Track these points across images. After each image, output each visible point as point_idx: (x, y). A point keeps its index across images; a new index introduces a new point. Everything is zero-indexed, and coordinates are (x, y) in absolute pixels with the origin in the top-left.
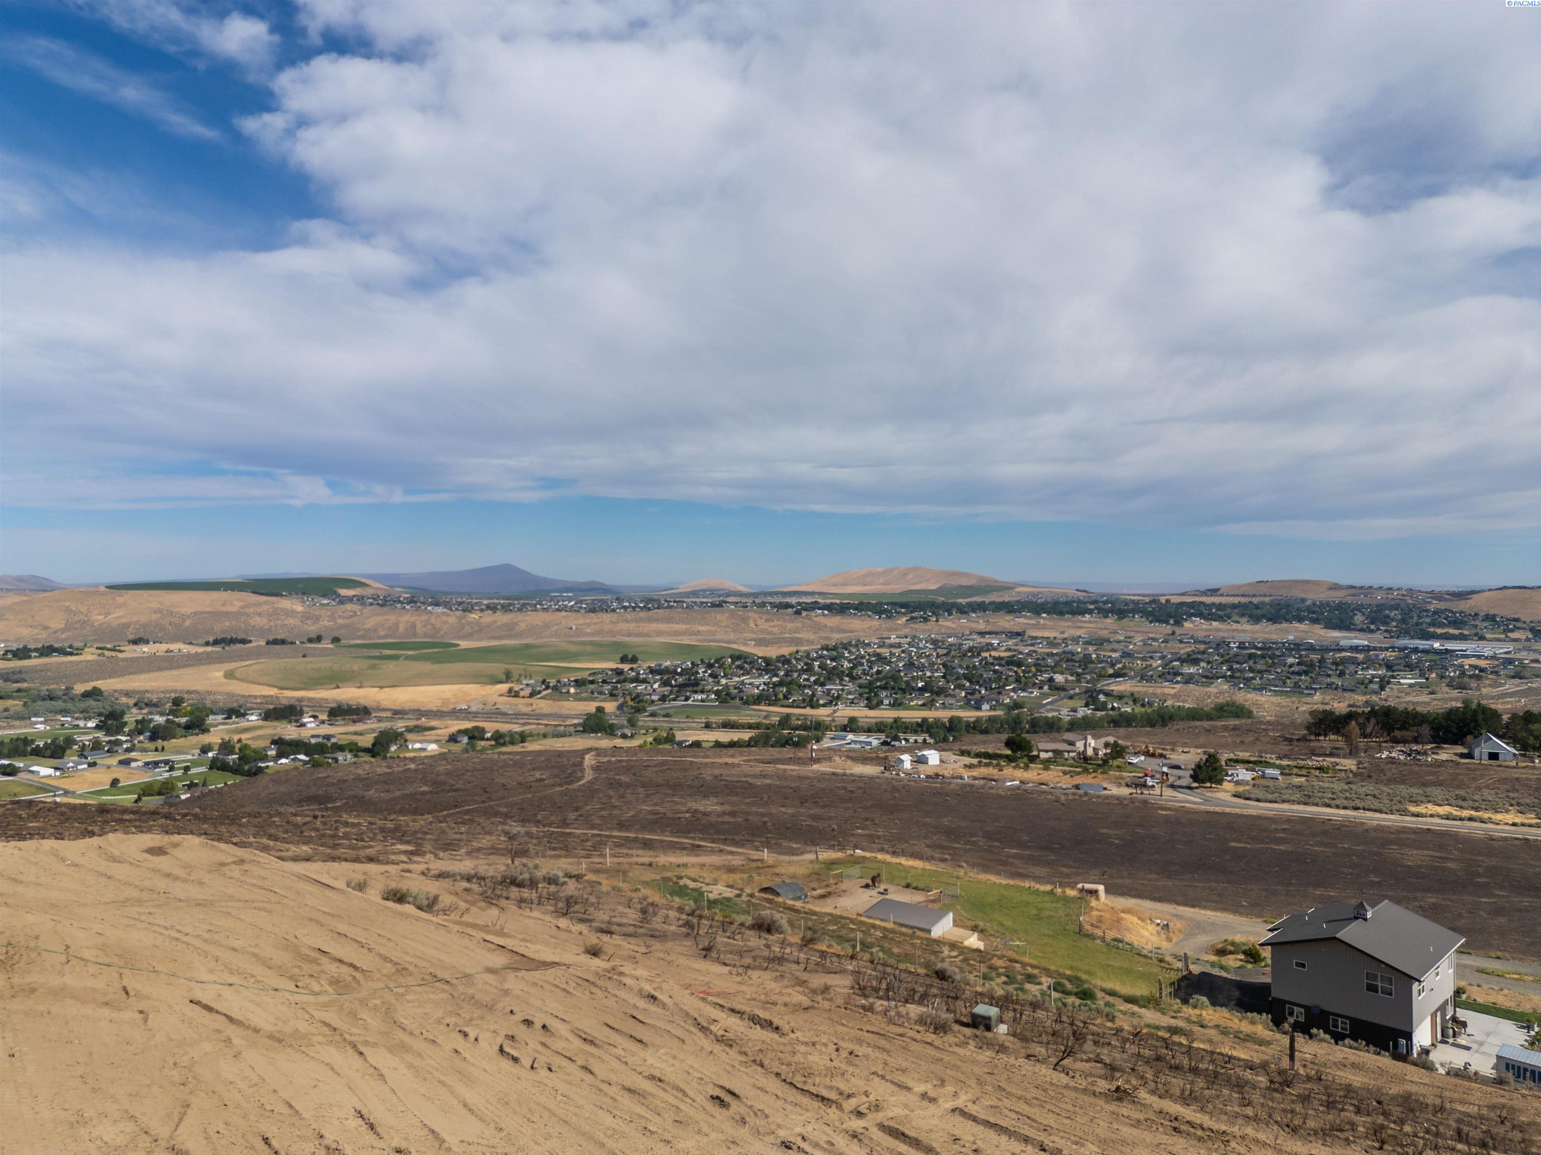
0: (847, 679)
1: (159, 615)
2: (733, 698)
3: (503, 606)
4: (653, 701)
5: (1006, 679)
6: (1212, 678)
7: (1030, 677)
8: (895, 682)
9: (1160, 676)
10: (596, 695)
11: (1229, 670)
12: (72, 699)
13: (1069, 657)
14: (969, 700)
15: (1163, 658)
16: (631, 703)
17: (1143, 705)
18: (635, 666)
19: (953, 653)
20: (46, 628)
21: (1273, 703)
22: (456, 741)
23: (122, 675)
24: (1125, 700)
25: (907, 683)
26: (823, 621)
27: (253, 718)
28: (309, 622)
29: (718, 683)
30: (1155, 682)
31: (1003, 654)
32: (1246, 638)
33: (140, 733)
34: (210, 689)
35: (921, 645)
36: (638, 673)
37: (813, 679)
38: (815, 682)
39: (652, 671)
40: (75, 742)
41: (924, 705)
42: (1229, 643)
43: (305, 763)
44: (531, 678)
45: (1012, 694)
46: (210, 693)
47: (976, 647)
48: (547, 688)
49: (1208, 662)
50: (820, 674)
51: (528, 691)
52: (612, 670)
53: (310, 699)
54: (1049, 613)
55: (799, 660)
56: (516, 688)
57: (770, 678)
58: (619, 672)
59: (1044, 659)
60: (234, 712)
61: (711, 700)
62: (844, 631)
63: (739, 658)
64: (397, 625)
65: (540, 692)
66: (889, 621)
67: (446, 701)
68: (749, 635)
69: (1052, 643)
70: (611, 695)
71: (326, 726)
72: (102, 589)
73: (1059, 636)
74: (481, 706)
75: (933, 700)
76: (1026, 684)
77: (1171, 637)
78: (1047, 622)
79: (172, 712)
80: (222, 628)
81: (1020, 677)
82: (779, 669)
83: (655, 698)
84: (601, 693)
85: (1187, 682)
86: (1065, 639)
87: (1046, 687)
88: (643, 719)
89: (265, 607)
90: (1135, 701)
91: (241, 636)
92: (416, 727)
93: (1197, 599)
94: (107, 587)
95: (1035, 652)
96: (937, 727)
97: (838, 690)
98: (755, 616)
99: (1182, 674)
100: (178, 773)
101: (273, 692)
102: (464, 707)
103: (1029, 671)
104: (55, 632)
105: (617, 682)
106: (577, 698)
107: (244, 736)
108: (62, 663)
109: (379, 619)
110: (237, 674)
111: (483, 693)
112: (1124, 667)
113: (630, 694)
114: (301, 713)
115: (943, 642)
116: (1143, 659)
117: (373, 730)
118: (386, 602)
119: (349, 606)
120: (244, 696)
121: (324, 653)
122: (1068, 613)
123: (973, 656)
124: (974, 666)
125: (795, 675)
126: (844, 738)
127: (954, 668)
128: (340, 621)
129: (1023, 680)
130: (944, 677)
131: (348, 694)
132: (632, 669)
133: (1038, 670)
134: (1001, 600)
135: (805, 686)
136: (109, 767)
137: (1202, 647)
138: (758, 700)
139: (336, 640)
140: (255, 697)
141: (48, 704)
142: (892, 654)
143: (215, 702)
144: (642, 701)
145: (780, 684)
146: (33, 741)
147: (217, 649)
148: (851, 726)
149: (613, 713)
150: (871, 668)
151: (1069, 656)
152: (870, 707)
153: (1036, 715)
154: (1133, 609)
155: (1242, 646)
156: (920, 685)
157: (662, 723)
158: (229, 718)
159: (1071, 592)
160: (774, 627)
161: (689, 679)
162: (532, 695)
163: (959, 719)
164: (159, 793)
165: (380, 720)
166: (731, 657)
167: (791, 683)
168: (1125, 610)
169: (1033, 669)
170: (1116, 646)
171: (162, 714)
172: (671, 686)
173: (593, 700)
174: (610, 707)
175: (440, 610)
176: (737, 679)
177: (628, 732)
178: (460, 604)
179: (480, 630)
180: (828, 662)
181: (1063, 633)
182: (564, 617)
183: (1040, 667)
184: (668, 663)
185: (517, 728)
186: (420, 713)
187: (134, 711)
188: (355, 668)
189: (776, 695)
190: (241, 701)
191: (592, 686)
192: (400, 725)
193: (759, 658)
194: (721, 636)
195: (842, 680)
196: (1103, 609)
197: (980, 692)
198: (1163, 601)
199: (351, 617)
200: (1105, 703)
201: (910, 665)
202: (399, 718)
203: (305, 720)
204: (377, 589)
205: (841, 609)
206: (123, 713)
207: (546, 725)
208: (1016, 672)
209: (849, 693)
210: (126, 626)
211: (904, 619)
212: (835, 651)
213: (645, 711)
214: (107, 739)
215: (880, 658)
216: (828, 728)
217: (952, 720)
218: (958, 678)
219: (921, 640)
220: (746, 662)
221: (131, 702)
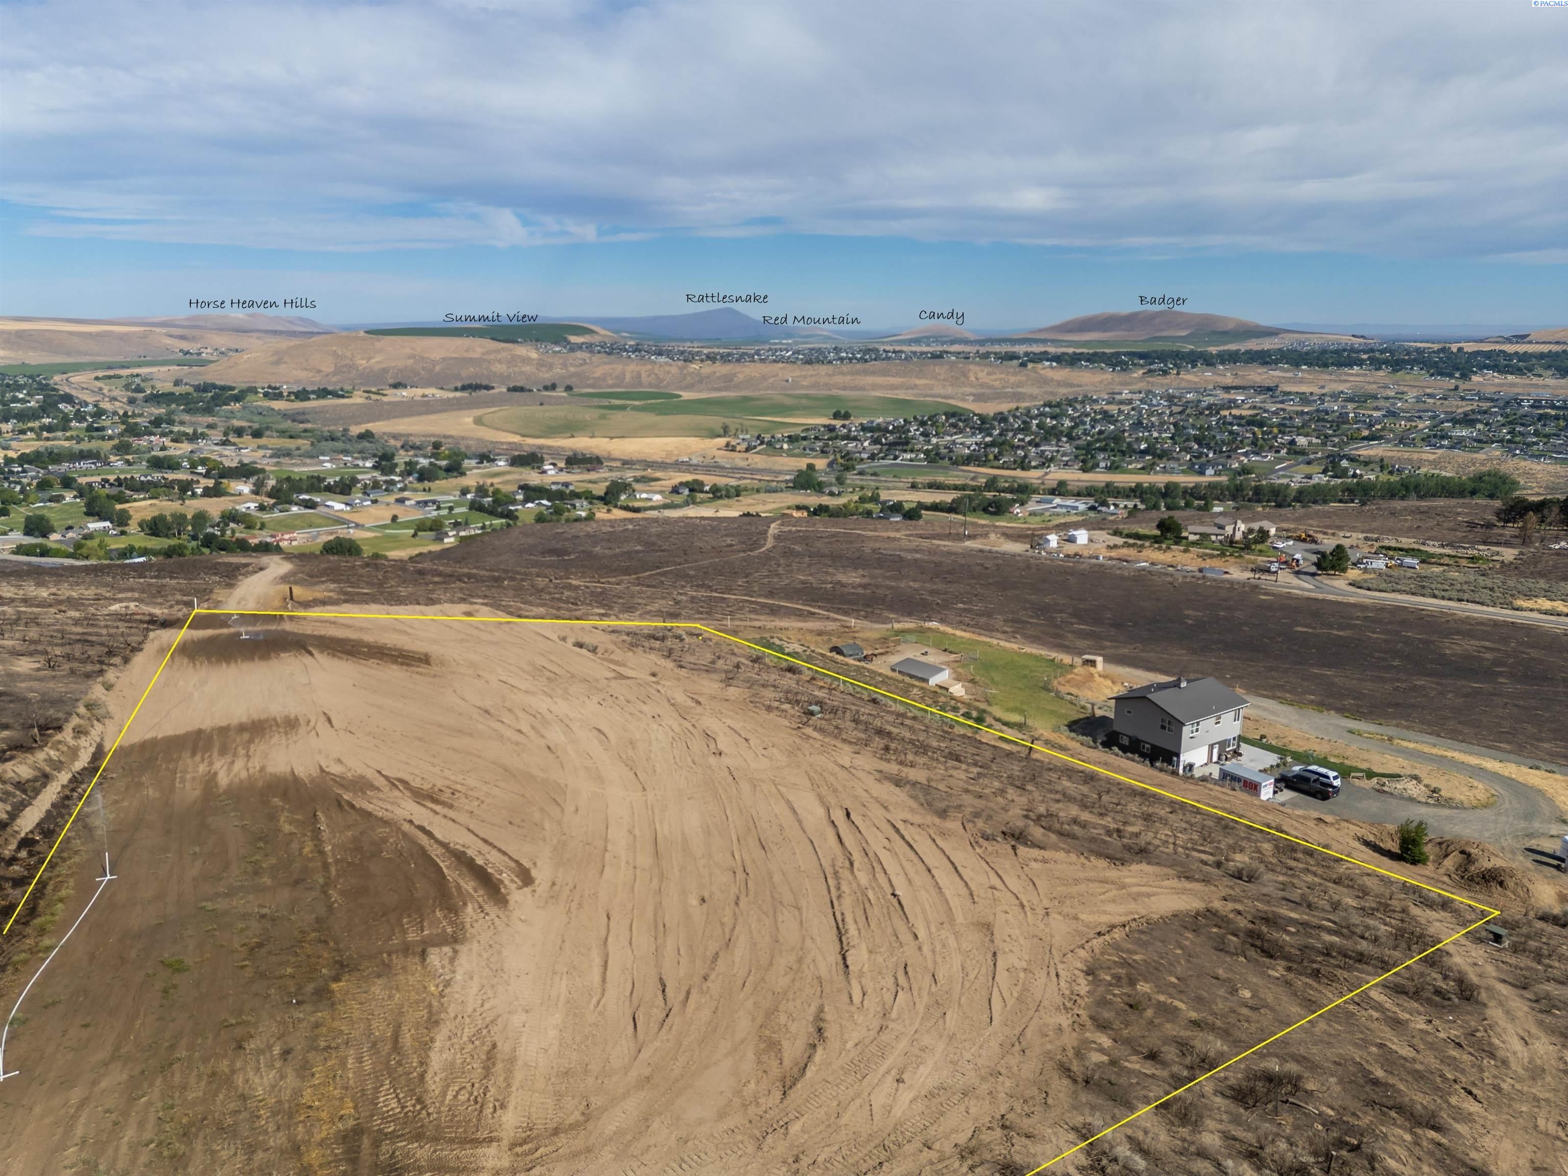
0: (1064, 439)
1: (412, 361)
2: (942, 458)
3: (722, 357)
4: (862, 460)
5: (1241, 442)
6: (1486, 442)
7: (1269, 439)
8: (1116, 444)
9: (1423, 440)
10: (808, 451)
11: (1509, 433)
12: (350, 440)
13: (1320, 417)
14: (1194, 464)
15: (1433, 418)
16: (841, 461)
17: (1391, 473)
18: (847, 422)
19: (1188, 411)
20: (319, 371)
21: (1548, 472)
22: (678, 493)
23: (388, 418)
24: (1371, 466)
25: (1129, 444)
26: (1050, 374)
27: (502, 463)
28: (544, 369)
29: (928, 442)
30: (1415, 446)
31: (1245, 413)
32: (1546, 394)
33: (409, 474)
34: (463, 434)
35: (1154, 402)
36: (850, 431)
37: (1028, 439)
38: (1030, 443)
39: (864, 428)
40: (358, 481)
41: (1143, 468)
42: (1522, 400)
43: (548, 508)
44: (747, 433)
45: (1242, 458)
46: (463, 438)
47: (1216, 405)
48: (762, 443)
49: (1487, 424)
50: (1036, 434)
51: (744, 446)
52: (824, 426)
53: (549, 447)
54: (1310, 365)
55: (1018, 417)
56: (734, 442)
57: (983, 438)
58: (831, 429)
59: (1291, 418)
60: (485, 458)
61: (920, 460)
62: (1071, 385)
63: (953, 415)
64: (623, 374)
65: (755, 447)
66: (1124, 373)
67: (669, 454)
68: (968, 390)
69: (1304, 399)
70: (823, 452)
71: (564, 473)
72: (362, 334)
73: (1316, 390)
74: (701, 459)
75: (1154, 464)
76: (1262, 448)
77: (1452, 393)
78: (1306, 376)
79: (434, 456)
80: (468, 374)
81: (1257, 439)
82: (994, 428)
83: (864, 456)
84: (813, 450)
85: (1451, 447)
86: (1323, 395)
87: (1284, 452)
88: (851, 478)
89: (504, 354)
90: (1382, 468)
91: (485, 383)
92: (643, 477)
93: (1498, 347)
94: (366, 332)
95: (1284, 410)
96: (1151, 493)
97: (1052, 452)
98: (977, 368)
99: (1451, 437)
100: (444, 512)
101: (516, 439)
102: (687, 459)
103: (1271, 432)
104: (327, 375)
105: (829, 439)
106: (790, 453)
107: (496, 480)
108: (337, 406)
109: (607, 368)
110: (485, 420)
111: (703, 446)
112: (1383, 429)
113: (841, 451)
114: (542, 460)
115: (1180, 398)
116: (1409, 419)
117: (606, 479)
118: (612, 350)
119: (579, 354)
120: (492, 442)
121: (559, 401)
122: (1332, 364)
123: (1211, 415)
124: (1210, 428)
125: (1010, 434)
126: (1050, 502)
127: (1184, 428)
128: (572, 369)
129: (1261, 442)
130: (1172, 438)
131: (582, 443)
132: (844, 426)
133: (1280, 432)
134: (1259, 348)
135: (1018, 447)
136: (388, 504)
137: (1485, 405)
138: (968, 460)
139: (569, 388)
140: (502, 443)
141: (331, 444)
142: (1120, 412)
143: (468, 447)
144: (851, 459)
145: (993, 444)
146: (324, 479)
147: (465, 394)
148: (1060, 489)
149: (824, 471)
150: (1093, 427)
151: (1322, 415)
152: (1084, 470)
153: (1264, 483)
154: (1415, 360)
155: (1536, 404)
156: (1142, 447)
157: (870, 482)
158: (481, 462)
159: (1347, 340)
160: (995, 380)
161: (900, 438)
162: (747, 450)
163: (1176, 485)
164: (431, 530)
165: (611, 469)
166: (945, 414)
167: (1003, 443)
168: (1404, 361)
169: (1275, 430)
170: (1382, 403)
171: (425, 457)
172: (882, 444)
173: (805, 456)
174: (821, 464)
175: (663, 359)
176: (949, 438)
177: (836, 490)
178: (682, 353)
179: (700, 381)
180: (1048, 420)
181: (1322, 387)
182: (781, 369)
183: (1282, 428)
184: (881, 420)
185: (733, 482)
186: (648, 464)
187: (402, 452)
188: (587, 417)
189: (986, 456)
190: (490, 447)
191: (805, 443)
192: (629, 476)
193: (975, 414)
194: (939, 391)
195: (1059, 440)
196: (1377, 359)
197: (1207, 456)
198: (1455, 350)
199: (581, 365)
200: (1346, 470)
201: (1138, 425)
202: (629, 469)
203: (546, 467)
204: (604, 336)
205: (1071, 361)
206: (393, 455)
207: (760, 480)
208: (1254, 434)
209: (1064, 455)
210: (385, 371)
211: (1141, 372)
212: (1057, 408)
213: (854, 469)
214: (384, 478)
215: (1107, 417)
216: (1035, 491)
217: (1168, 486)
218: (1188, 440)
219: (1155, 396)
220: (960, 420)
221: (399, 444)
